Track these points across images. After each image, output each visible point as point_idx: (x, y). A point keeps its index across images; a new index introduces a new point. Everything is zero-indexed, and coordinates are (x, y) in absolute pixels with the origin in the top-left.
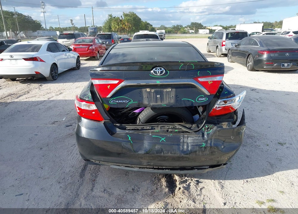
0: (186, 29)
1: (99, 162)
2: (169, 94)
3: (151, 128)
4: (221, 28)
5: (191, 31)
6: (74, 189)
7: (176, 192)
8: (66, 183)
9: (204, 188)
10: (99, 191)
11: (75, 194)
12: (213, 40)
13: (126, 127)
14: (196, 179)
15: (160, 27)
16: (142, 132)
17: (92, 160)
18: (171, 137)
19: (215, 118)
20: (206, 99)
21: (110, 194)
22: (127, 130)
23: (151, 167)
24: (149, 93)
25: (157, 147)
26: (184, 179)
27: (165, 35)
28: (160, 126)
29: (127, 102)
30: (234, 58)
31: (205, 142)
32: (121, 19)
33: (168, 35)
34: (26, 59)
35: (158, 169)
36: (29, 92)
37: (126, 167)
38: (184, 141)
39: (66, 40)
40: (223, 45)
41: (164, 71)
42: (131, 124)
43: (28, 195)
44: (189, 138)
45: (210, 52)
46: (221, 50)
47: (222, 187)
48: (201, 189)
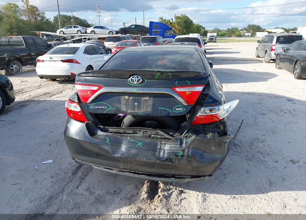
0: (241, 32)
1: (81, 161)
2: (147, 103)
3: (133, 132)
4: (283, 31)
5: (247, 34)
6: (63, 185)
7: (155, 199)
8: (58, 179)
9: (185, 198)
10: (82, 189)
11: (62, 189)
12: (262, 44)
13: (109, 129)
14: (181, 189)
15: (214, 30)
16: (121, 136)
17: (76, 159)
18: (148, 142)
19: (201, 126)
20: (183, 109)
21: (91, 193)
22: (109, 132)
23: (128, 171)
24: (128, 100)
25: (133, 151)
26: (168, 188)
27: (217, 38)
28: (143, 130)
29: (106, 108)
30: (282, 64)
31: (182, 151)
32: (171, 21)
33: (220, 38)
34: (63, 61)
35: (135, 173)
36: (62, 92)
37: (105, 168)
38: (161, 148)
39: (112, 43)
40: (272, 50)
41: (141, 80)
42: (114, 127)
43: (22, 185)
44: (166, 145)
45: (259, 57)
46: (270, 55)
47: (205, 200)
48: (181, 200)
